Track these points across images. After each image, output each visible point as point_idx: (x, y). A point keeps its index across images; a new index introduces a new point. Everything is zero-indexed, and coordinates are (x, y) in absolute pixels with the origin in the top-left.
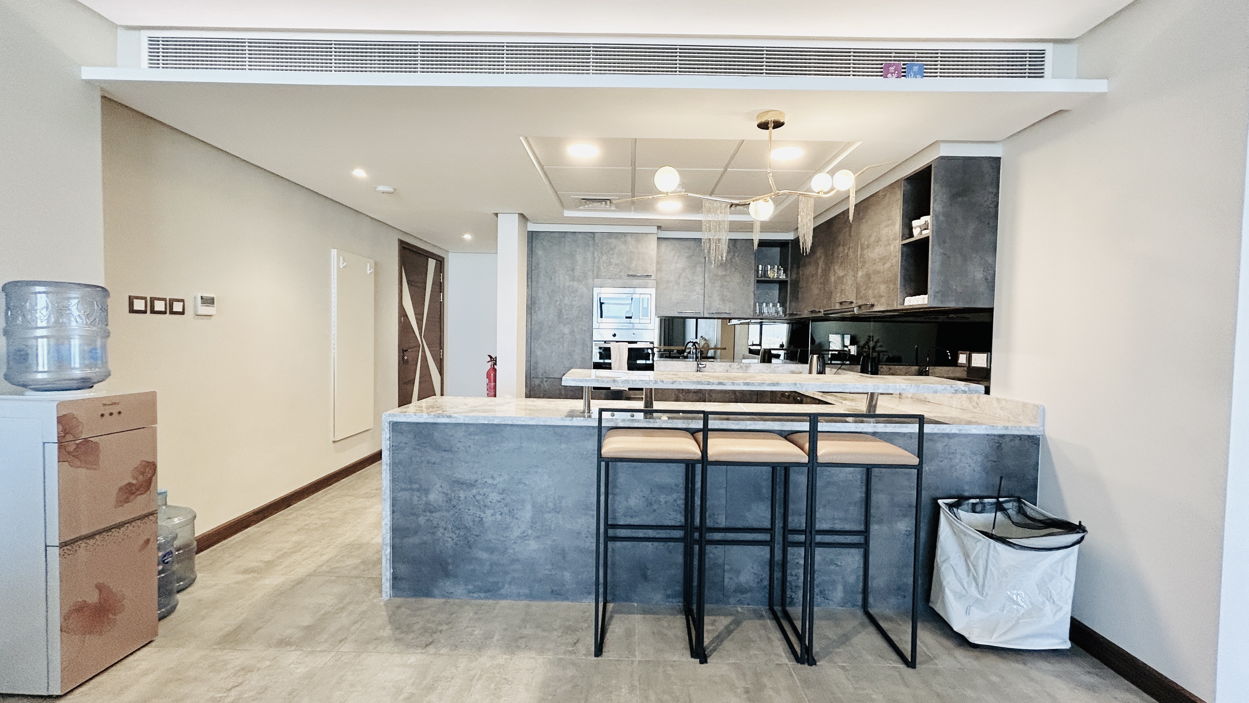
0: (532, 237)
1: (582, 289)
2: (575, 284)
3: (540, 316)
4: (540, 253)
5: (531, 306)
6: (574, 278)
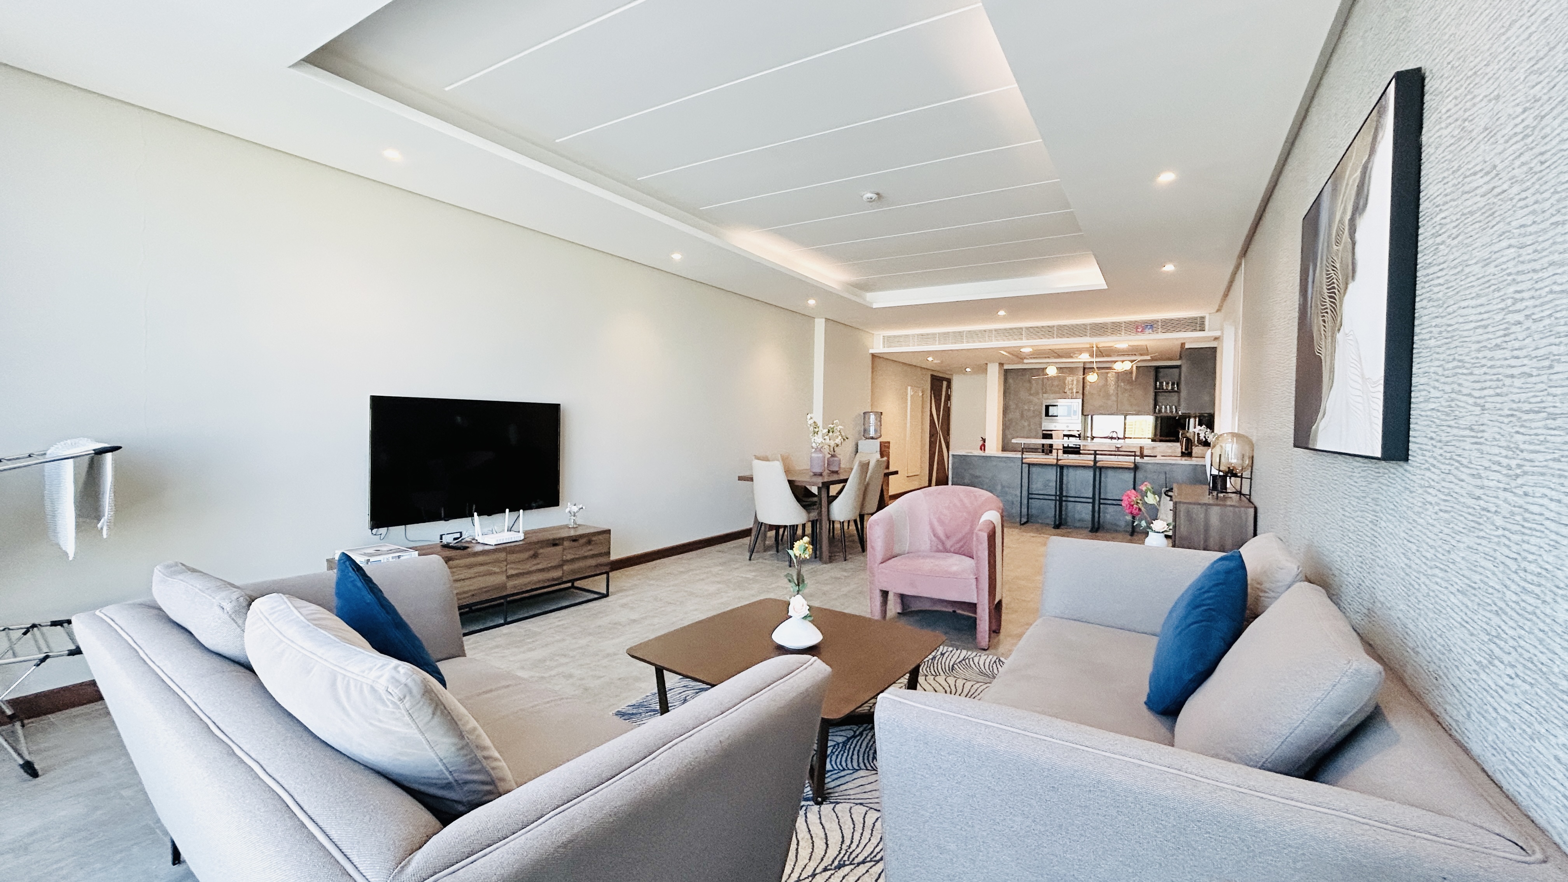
0: (1006, 371)
1: (1035, 400)
2: (1031, 397)
3: (1010, 416)
4: (1011, 381)
5: (1006, 410)
6: (1031, 394)
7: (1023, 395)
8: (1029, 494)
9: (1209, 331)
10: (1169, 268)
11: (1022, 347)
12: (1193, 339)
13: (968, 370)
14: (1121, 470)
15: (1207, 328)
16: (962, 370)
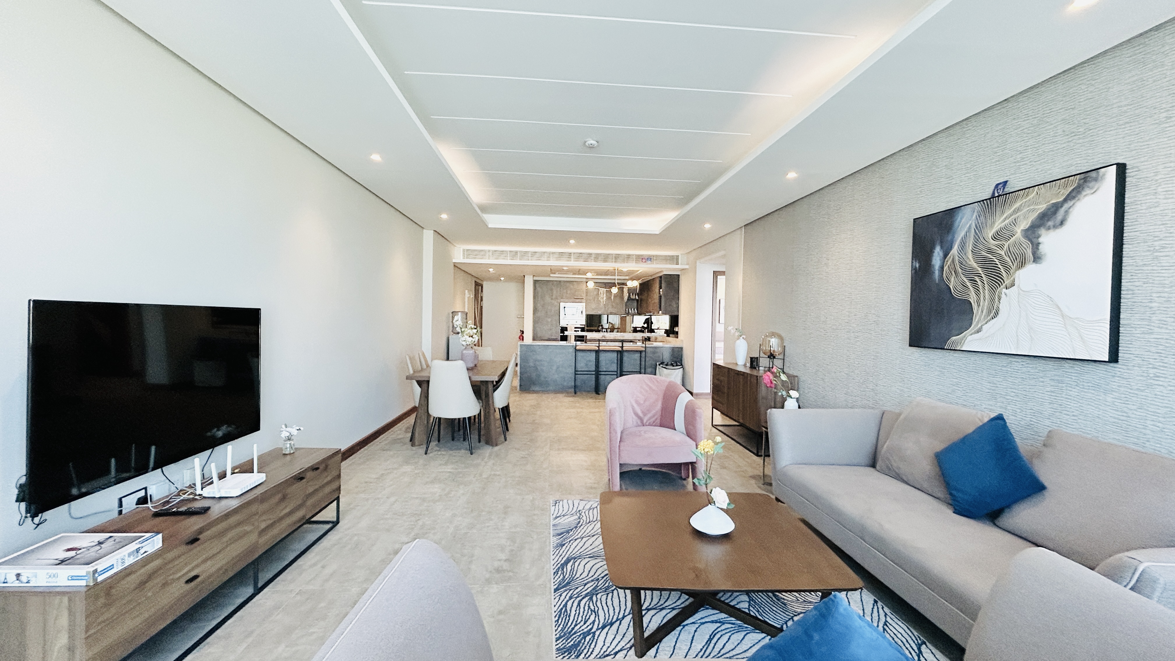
0: (536, 281)
1: (556, 303)
2: (553, 301)
3: (539, 314)
4: (538, 289)
5: (535, 310)
6: (552, 299)
7: (548, 299)
8: (575, 371)
9: (681, 264)
10: (707, 226)
11: (563, 266)
12: (668, 269)
13: (502, 279)
14: (632, 353)
15: (680, 263)
16: (496, 278)
